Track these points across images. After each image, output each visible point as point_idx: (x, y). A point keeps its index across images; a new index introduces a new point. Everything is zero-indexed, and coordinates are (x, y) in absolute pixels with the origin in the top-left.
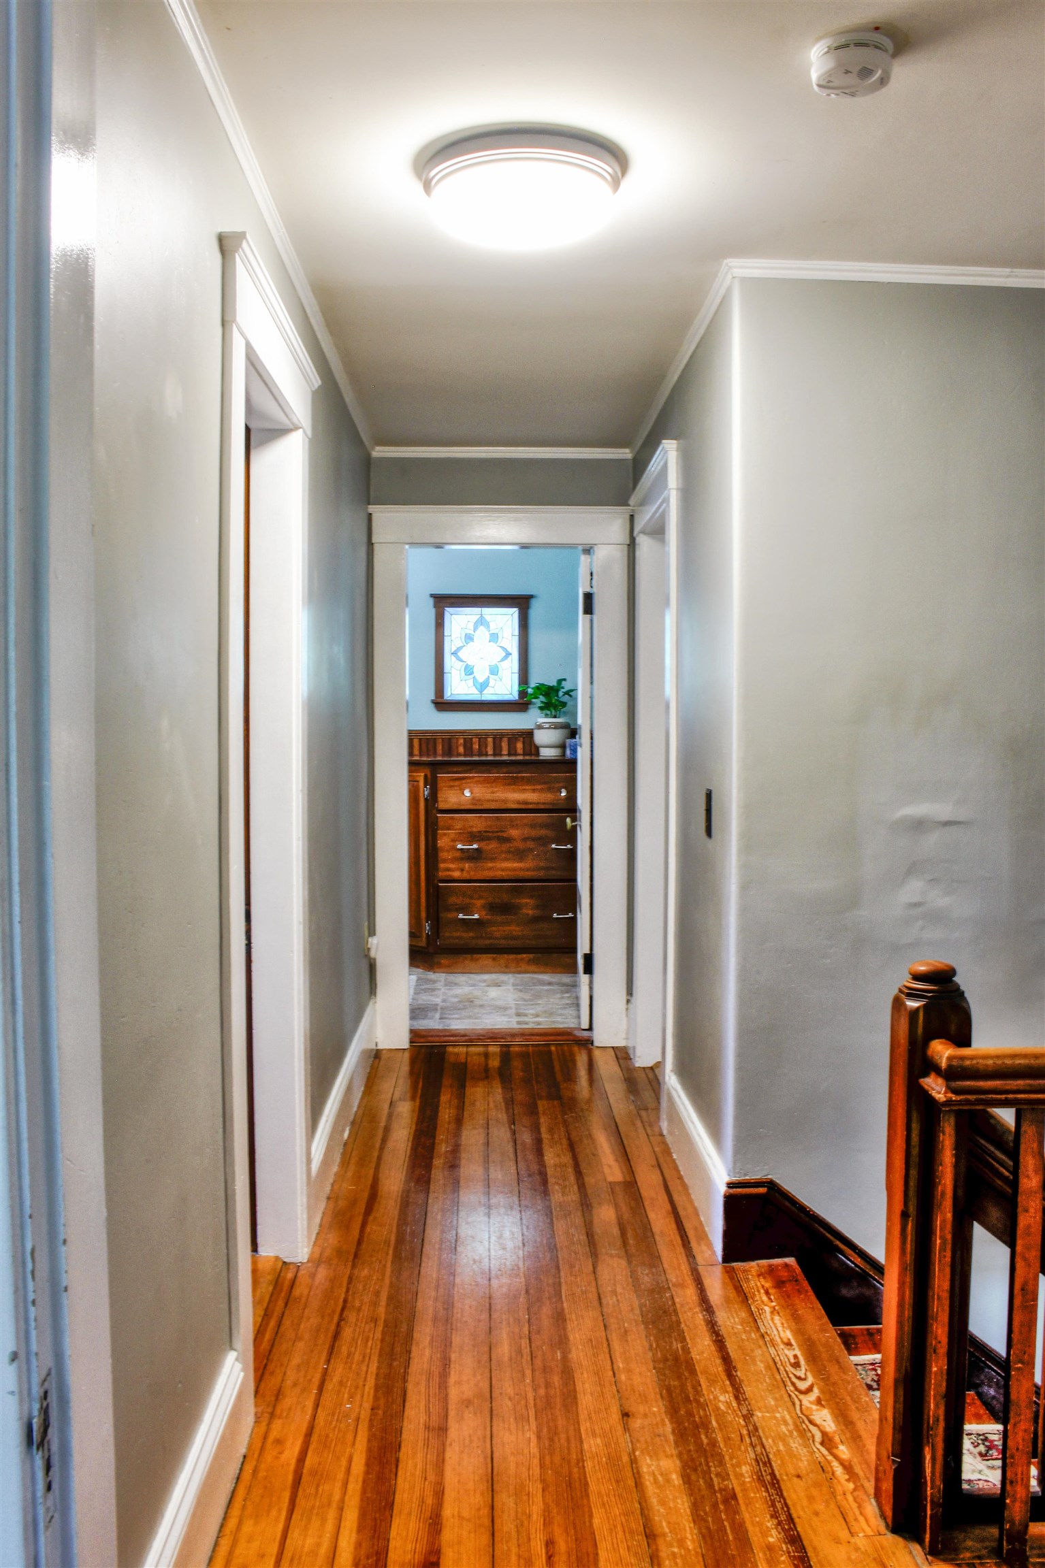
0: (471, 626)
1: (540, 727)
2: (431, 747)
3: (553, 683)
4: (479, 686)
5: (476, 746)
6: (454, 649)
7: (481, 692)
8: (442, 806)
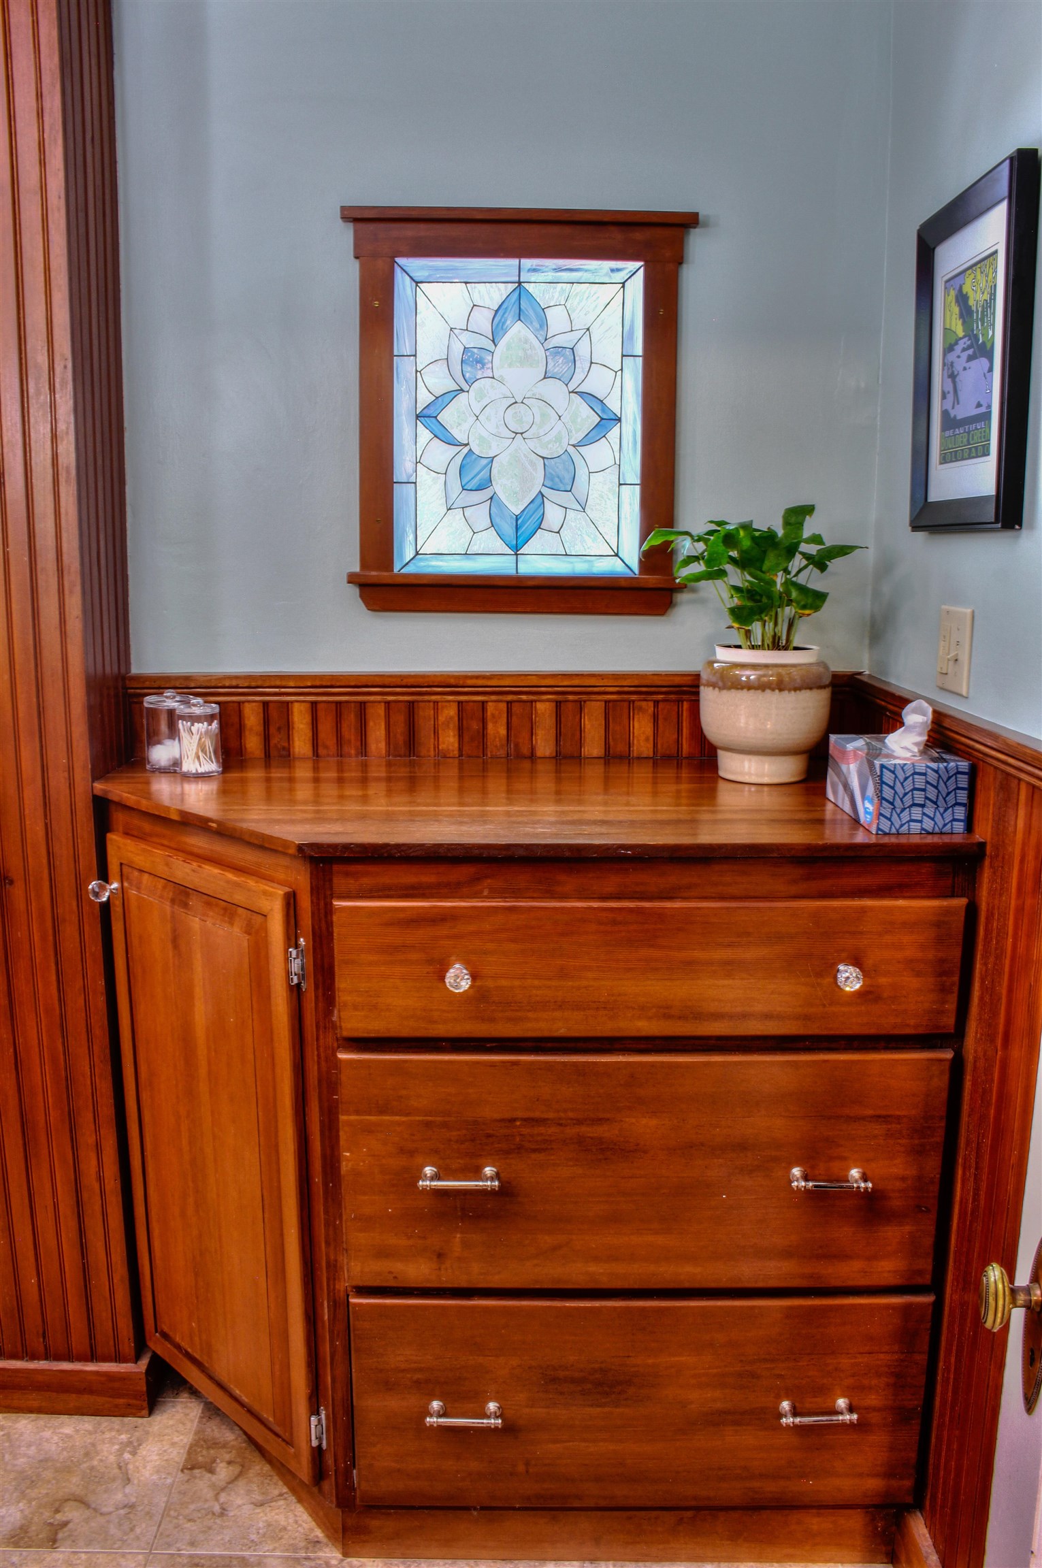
0: (483, 321)
1: (728, 681)
2: (349, 732)
3: (771, 520)
4: (509, 530)
5: (497, 730)
6: (424, 398)
7: (516, 550)
8: (352, 1022)
